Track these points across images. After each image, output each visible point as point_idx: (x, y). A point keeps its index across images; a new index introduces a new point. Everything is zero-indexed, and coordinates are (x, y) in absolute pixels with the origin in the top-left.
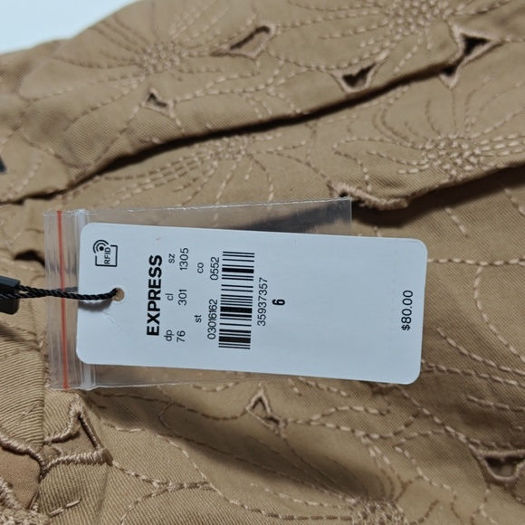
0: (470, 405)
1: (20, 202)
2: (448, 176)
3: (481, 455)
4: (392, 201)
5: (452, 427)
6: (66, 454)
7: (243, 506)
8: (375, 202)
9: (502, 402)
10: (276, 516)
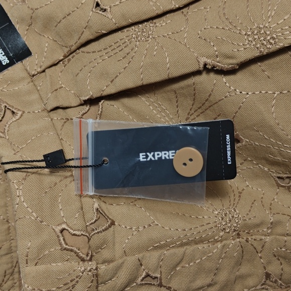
0: (270, 159)
1: (44, 71)
2: (259, 52)
3: (275, 176)
4: (230, 66)
5: (262, 166)
6: (96, 229)
7: (170, 229)
8: (222, 67)
9: (284, 158)
10: (185, 230)
